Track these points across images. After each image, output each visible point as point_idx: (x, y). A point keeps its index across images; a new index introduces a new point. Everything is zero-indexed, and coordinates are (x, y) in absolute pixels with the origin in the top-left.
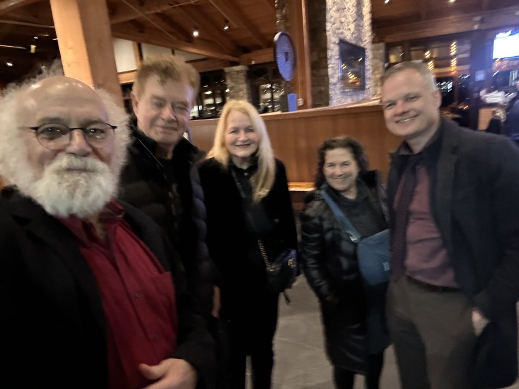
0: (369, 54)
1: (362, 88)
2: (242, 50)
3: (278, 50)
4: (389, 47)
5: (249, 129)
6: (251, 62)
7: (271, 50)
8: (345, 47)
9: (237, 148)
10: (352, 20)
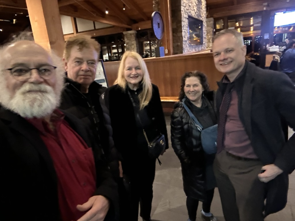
0: (205, 24)
1: (201, 43)
2: (133, 21)
3: (154, 21)
4: (216, 21)
5: (138, 68)
6: (138, 29)
7: (150, 22)
8: (191, 20)
9: (131, 79)
10: (196, 5)
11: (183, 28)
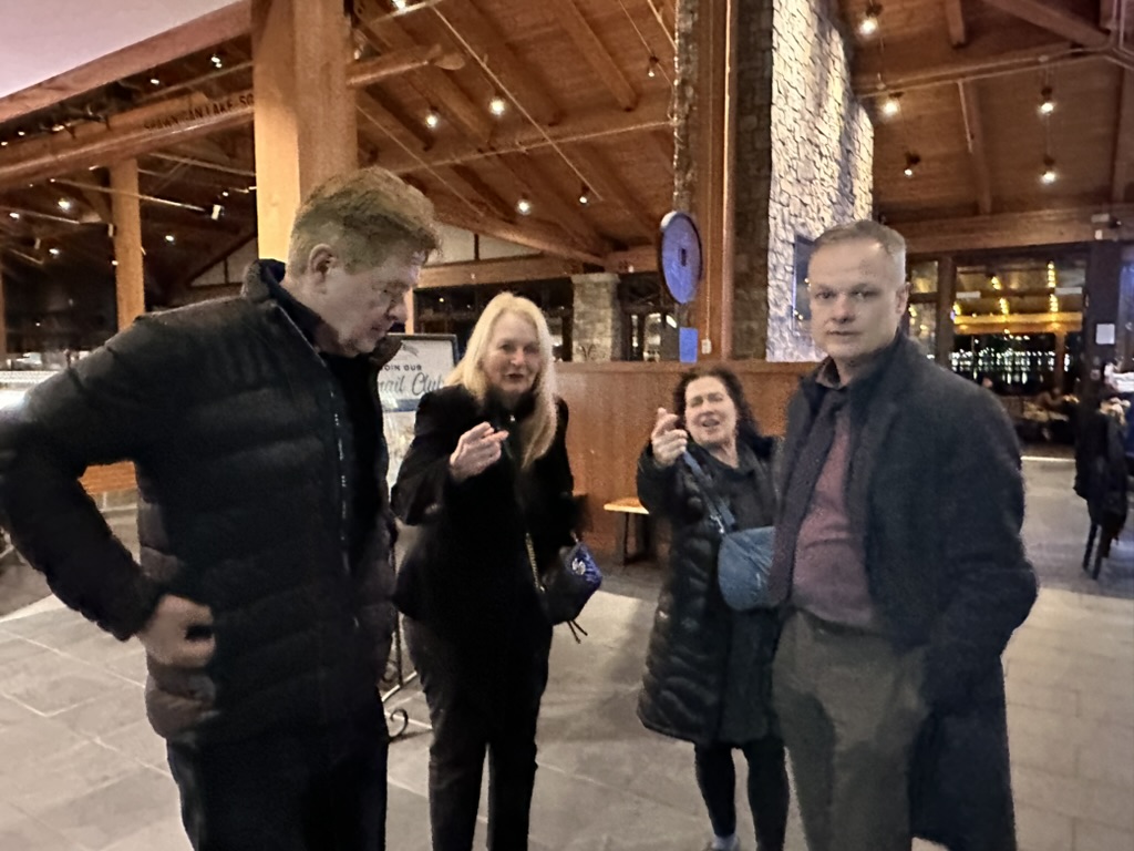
2: (610, 243)
3: (667, 243)
4: (914, 263)
6: (626, 268)
10: (829, 203)
11: (770, 275)
